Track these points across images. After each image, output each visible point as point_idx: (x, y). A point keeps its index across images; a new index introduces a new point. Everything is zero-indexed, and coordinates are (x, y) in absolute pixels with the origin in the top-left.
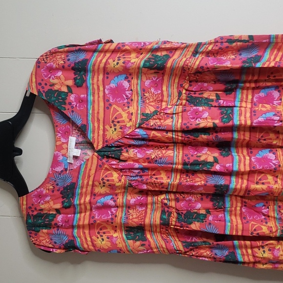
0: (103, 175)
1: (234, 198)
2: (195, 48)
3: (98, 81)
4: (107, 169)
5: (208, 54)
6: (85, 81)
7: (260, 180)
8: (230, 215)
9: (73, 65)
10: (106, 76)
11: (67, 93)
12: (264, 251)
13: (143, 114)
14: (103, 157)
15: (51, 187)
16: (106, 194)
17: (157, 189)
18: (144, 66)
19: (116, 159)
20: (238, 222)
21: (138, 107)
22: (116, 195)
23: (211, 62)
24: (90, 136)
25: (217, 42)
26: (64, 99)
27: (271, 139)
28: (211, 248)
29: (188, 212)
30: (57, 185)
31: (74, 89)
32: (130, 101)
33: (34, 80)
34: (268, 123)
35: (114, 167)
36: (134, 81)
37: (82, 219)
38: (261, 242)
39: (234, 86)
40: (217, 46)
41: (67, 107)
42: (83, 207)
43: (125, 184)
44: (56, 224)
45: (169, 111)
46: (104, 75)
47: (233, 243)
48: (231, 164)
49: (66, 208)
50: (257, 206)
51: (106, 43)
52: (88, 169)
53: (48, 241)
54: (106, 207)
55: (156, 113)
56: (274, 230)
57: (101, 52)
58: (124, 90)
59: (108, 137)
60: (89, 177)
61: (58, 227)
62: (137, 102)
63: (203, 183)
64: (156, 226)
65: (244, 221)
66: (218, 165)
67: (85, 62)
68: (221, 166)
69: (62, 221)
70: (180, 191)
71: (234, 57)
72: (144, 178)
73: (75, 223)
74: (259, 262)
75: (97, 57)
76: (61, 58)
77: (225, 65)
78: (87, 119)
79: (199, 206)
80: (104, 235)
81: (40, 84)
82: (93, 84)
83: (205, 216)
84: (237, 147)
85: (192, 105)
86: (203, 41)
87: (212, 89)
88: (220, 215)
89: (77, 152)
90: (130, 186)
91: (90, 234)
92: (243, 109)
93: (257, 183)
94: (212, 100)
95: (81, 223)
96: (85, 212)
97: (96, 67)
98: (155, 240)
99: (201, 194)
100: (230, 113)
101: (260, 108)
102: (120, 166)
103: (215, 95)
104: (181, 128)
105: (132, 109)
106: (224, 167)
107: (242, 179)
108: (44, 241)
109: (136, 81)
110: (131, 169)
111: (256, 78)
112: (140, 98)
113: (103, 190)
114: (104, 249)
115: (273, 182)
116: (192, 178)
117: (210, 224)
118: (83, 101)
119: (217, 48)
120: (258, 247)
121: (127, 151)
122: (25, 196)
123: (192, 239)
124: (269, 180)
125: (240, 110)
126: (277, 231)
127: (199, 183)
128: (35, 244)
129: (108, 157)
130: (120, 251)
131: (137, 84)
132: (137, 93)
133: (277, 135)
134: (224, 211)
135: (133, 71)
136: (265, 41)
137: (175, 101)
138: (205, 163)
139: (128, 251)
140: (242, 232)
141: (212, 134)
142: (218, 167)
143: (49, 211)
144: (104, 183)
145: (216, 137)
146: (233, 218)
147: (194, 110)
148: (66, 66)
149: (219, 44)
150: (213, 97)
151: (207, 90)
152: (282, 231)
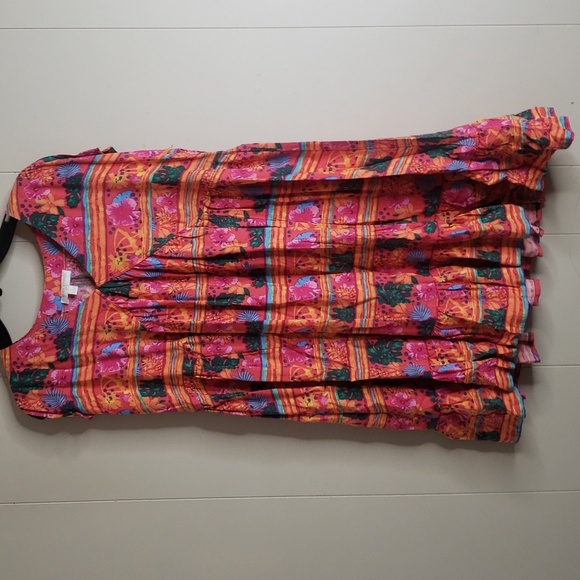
0: (108, 317)
1: (271, 337)
2: (215, 158)
3: (97, 199)
4: (112, 310)
5: (231, 165)
6: (80, 200)
7: (300, 313)
8: (268, 359)
9: (64, 181)
10: (107, 193)
11: (58, 216)
12: (309, 400)
13: (155, 239)
14: (107, 294)
15: (42, 335)
16: (114, 341)
17: (177, 331)
18: (154, 181)
19: (124, 296)
20: (277, 366)
21: (148, 230)
22: (126, 342)
23: (234, 175)
24: (89, 268)
25: (240, 151)
26: (54, 224)
27: (310, 264)
28: (246, 400)
29: (217, 357)
30: (49, 332)
31: (66, 211)
32: (139, 224)
33: (15, 201)
34: (303, 245)
35: (122, 306)
36: (143, 199)
37: (83, 374)
38: (305, 388)
39: (265, 201)
40: (240, 155)
41: (58, 233)
42: (84, 358)
43: (136, 327)
44: (49, 382)
45: (187, 235)
46: (104, 192)
47: (272, 392)
48: (265, 296)
49: (62, 360)
50: (299, 345)
51: (106, 152)
52: (88, 311)
53: (40, 404)
54: (114, 357)
55: (171, 236)
56: (318, 372)
57: (99, 164)
58: (131, 210)
59: (112, 269)
60: (90, 320)
61: (52, 385)
62: (148, 223)
63: (233, 320)
64: (178, 377)
65: (285, 364)
66: (250, 298)
67: (80, 177)
68: (253, 299)
69: (57, 378)
70: (206, 332)
71: (261, 168)
72: (161, 318)
73: (74, 380)
74: (305, 414)
75: (95, 171)
76: (49, 173)
77: (250, 178)
78: (85, 248)
79: (230, 349)
80: (112, 393)
81: (23, 206)
82: (90, 204)
83: (237, 361)
84: (273, 275)
85: (216, 226)
86: (224, 149)
87: (238, 206)
88: (256, 359)
89: (74, 290)
90: (143, 329)
91: (93, 392)
92: (276, 229)
93: (297, 318)
94: (240, 220)
95: (82, 379)
96: (87, 365)
97: (94, 183)
98: (177, 395)
99: (232, 335)
100: (261, 235)
101: (296, 227)
102: (129, 305)
103: (243, 213)
104: (203, 254)
105: (142, 233)
106: (257, 299)
107: (279, 313)
108: (35, 405)
109: (144, 198)
110: (143, 308)
111: (289, 192)
112: (150, 219)
113: (108, 336)
114: (112, 410)
115: (316, 316)
116: (219, 315)
117: (243, 370)
118: (80, 226)
119: (240, 158)
120: (302, 395)
121: (138, 286)
122: (8, 349)
123: (223, 391)
124: (310, 314)
125: (273, 231)
126: (322, 374)
127: (228, 321)
128: (22, 409)
129: (113, 294)
130: (133, 411)
131: (146, 202)
132: (147, 214)
133: (318, 259)
134: (260, 353)
135: (140, 187)
136: (295, 149)
137: (195, 221)
138: (234, 296)
139: (144, 411)
140: (282, 377)
141: (241, 261)
142: (249, 301)
143: (40, 365)
144: (110, 327)
145: (246, 264)
146: (272, 362)
147: (218, 232)
148: (55, 182)
149: (242, 154)
150: (241, 216)
151: (233, 207)
152: (328, 374)
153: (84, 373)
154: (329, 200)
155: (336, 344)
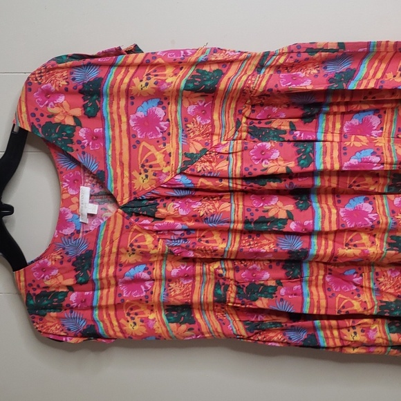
0: (131, 239)
1: (314, 265)
2: (260, 60)
3: (118, 108)
4: (136, 231)
5: (279, 68)
6: (99, 109)
7: (351, 240)
8: (310, 286)
9: (80, 87)
10: (130, 101)
11: (75, 127)
12: (355, 333)
13: (185, 155)
14: (131, 214)
15: (59, 257)
16: (137, 264)
17: (208, 257)
18: (186, 88)
19: (149, 216)
21: (178, 144)
22: (151, 264)
23: (283, 82)
24: (111, 186)
25: (292, 52)
26: (70, 136)
27: (367, 184)
28: (284, 330)
29: (252, 284)
30: (67, 253)
31: (83, 121)
32: (167, 136)
33: (24, 109)
34: (364, 167)
35: (147, 228)
36: (172, 107)
37: (104, 298)
38: (351, 321)
39: (316, 110)
40: (291, 57)
41: (75, 147)
42: (105, 282)
43: (163, 251)
44: (68, 305)
45: (223, 150)
46: (127, 99)
47: (314, 324)
48: (311, 221)
49: (81, 284)
50: (346, 273)
51: (129, 52)
52: (110, 232)
53: (58, 327)
54: (138, 280)
55: (204, 152)
57: (121, 66)
58: (157, 120)
59: (136, 187)
60: (112, 242)
61: (72, 309)
62: (177, 136)
63: (272, 247)
64: (208, 304)
65: (329, 294)
66: (293, 223)
67: (99, 82)
68: (297, 224)
69: (76, 301)
70: (240, 258)
71: (315, 71)
72: (190, 242)
73: (95, 303)
74: (348, 346)
75: (117, 74)
76: (62, 76)
77: (303, 86)
78: (105, 163)
79: (267, 275)
80: (136, 317)
81: (33, 115)
82: (111, 113)
83: (275, 289)
84: (319, 194)
85: (256, 139)
86: (273, 48)
87: (284, 116)
88: (296, 287)
89: (93, 209)
90: (171, 252)
91: (116, 316)
92: (328, 144)
93: (347, 246)
94: (285, 132)
95: (104, 303)
96: (109, 288)
97: (115, 89)
98: (207, 321)
99: (270, 261)
100: (310, 151)
101: (352, 142)
102: (155, 228)
103: (288, 124)
104: (241, 174)
105: (170, 148)
106: (302, 225)
107: (326, 239)
108: (53, 328)
109: (174, 107)
110: (171, 230)
111: (347, 99)
112: (180, 131)
113: (132, 259)
114: (136, 336)
115: (369, 244)
116: (256, 240)
117: (282, 300)
118: (100, 138)
119: (292, 61)
120: (348, 328)
121: (165, 206)
122: (22, 270)
123: (257, 317)
124: (363, 241)
125: (325, 147)
126: (373, 308)
128: (40, 331)
129: (138, 214)
130: (159, 337)
131: (176, 112)
132: (177, 125)
133: (376, 180)
134: (301, 281)
135: (170, 94)
136: (361, 50)
137: (231, 133)
138: (274, 220)
139: (171, 337)
140: (326, 311)
141: (285, 180)
142: (292, 226)
143: (58, 288)
144: (133, 250)
145: (291, 184)
146: (314, 289)
147: (259, 147)
148: (70, 88)
150: (286, 127)
151: (277, 117)
152: (380, 307)
153: (105, 296)
154: (393, 109)
155: (389, 273)
